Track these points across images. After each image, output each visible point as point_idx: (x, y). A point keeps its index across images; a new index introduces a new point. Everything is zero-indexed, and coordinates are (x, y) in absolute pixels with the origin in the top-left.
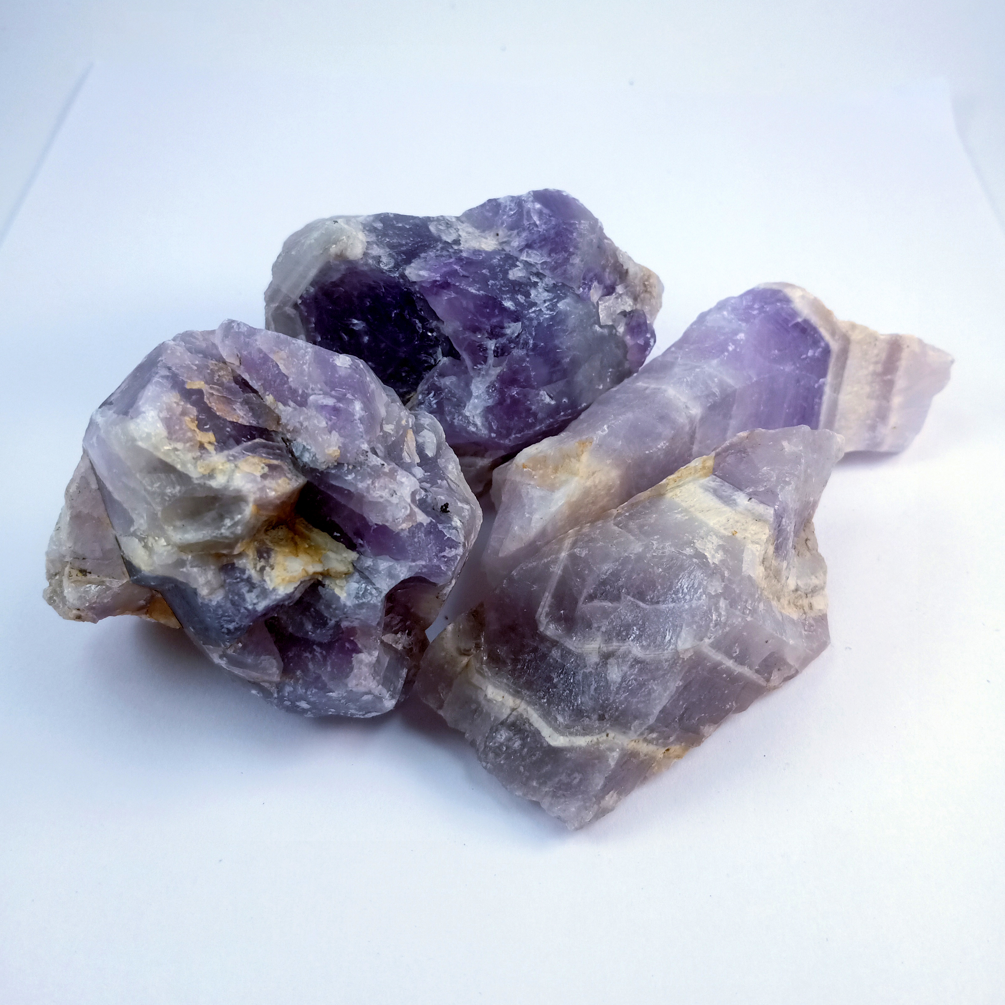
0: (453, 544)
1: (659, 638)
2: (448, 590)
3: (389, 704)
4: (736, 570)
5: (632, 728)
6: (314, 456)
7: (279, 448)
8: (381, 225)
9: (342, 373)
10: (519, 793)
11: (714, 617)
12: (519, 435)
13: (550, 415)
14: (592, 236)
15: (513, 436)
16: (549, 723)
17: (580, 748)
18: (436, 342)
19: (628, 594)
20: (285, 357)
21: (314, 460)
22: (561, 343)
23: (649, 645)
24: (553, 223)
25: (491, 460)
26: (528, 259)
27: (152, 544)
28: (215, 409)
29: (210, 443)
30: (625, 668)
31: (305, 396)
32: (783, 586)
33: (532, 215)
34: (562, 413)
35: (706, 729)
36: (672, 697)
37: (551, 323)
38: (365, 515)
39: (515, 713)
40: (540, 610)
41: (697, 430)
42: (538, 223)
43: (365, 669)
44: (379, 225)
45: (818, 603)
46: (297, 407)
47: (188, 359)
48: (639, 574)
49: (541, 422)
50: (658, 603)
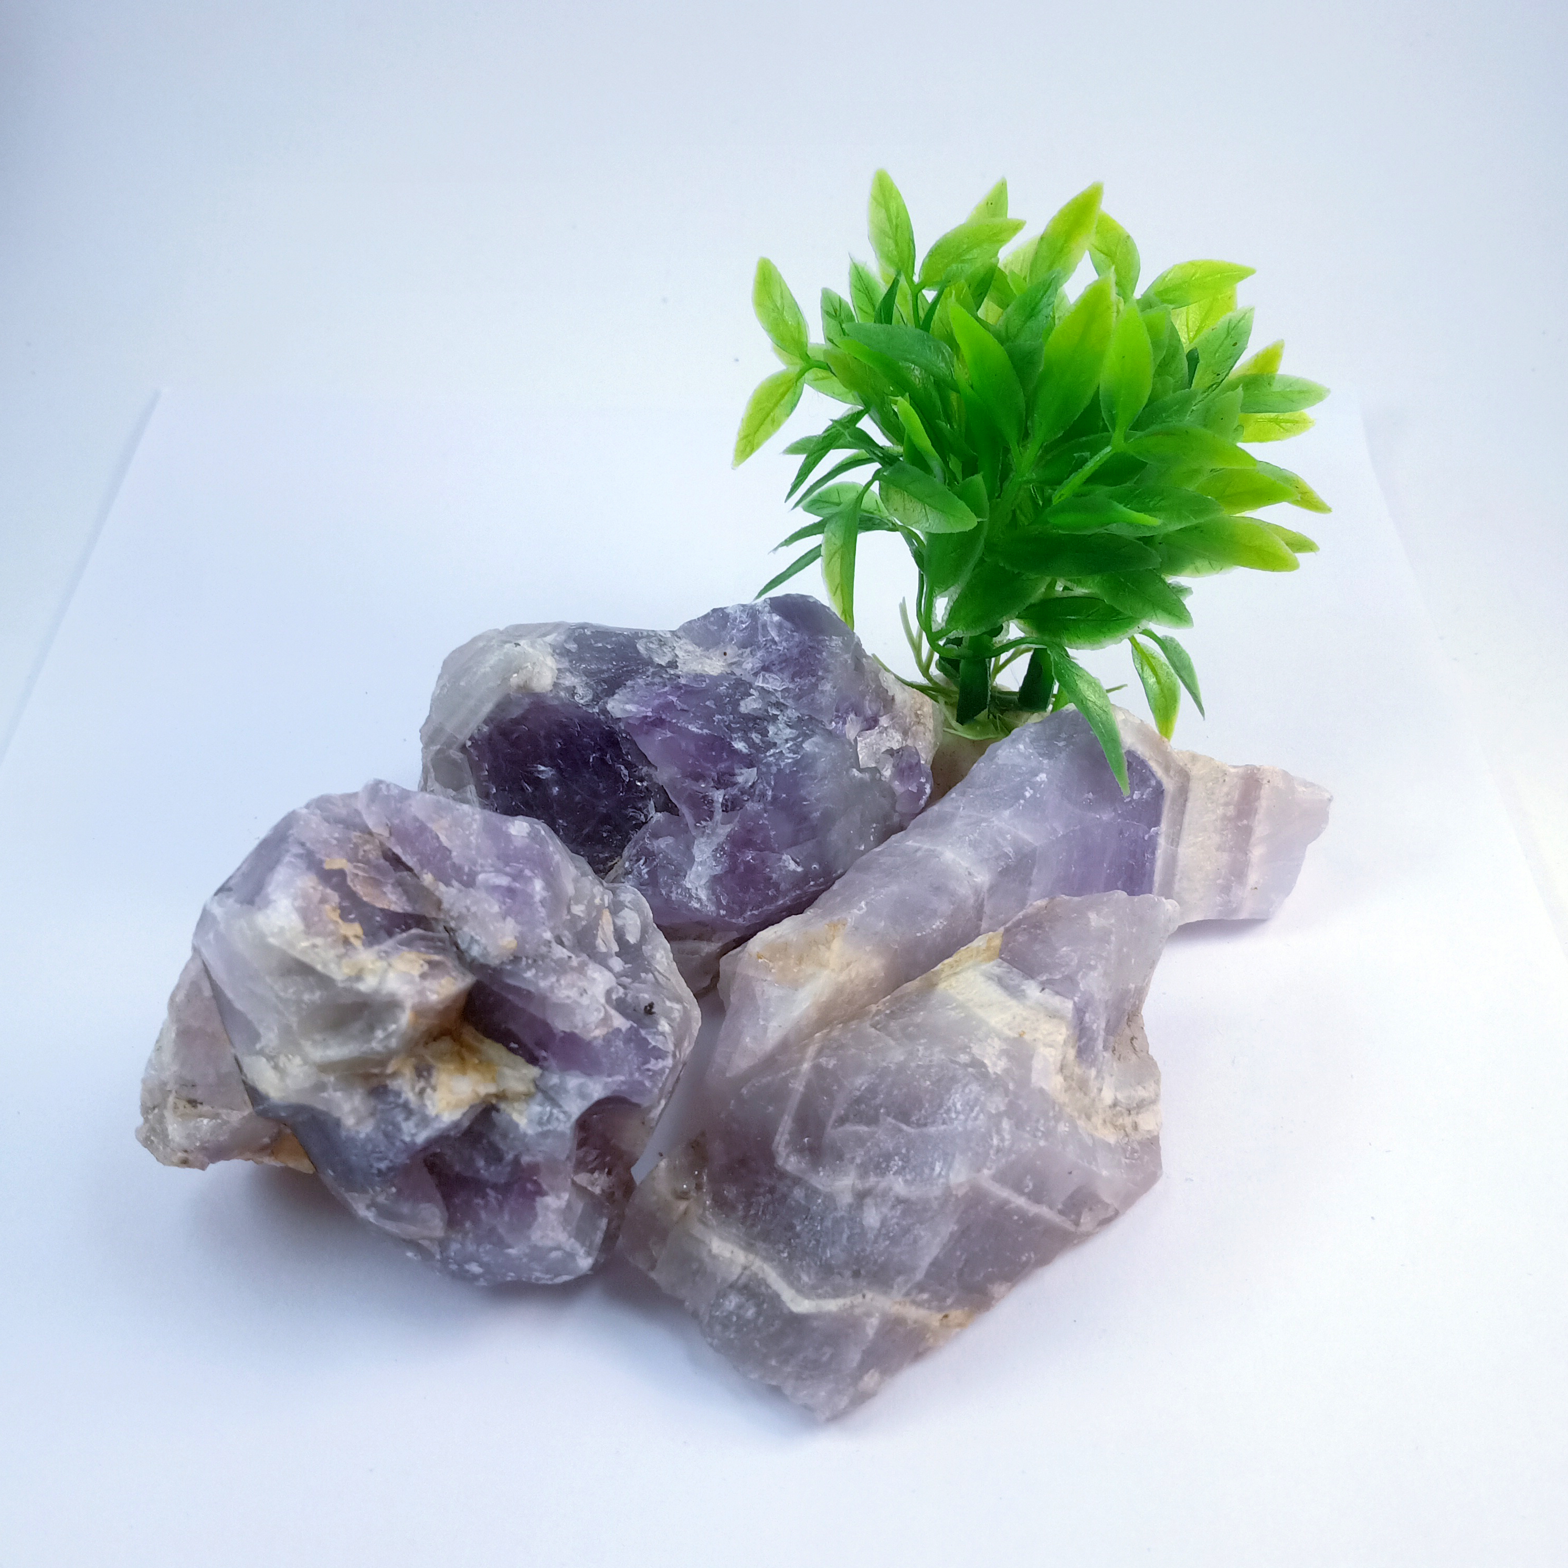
0: (659, 1054)
1: (927, 1171)
2: (656, 1113)
3: (585, 1263)
4: (1024, 1082)
5: (895, 1287)
6: (485, 948)
7: (441, 940)
8: (575, 646)
9: (518, 843)
10: (754, 1376)
11: (995, 1141)
12: (756, 912)
13: (796, 886)
14: (846, 656)
15: (749, 913)
16: (791, 1284)
17: (829, 1313)
18: (647, 794)
19: (888, 1114)
20: (447, 826)
21: (485, 954)
22: (809, 793)
23: (915, 1180)
24: (797, 639)
25: (720, 944)
26: (765, 686)
27: (284, 1064)
28: (361, 893)
29: (357, 937)
30: (885, 1210)
31: (472, 876)
32: (1094, 1100)
33: (769, 629)
34: (812, 883)
35: (997, 1289)
36: (945, 1245)
37: (795, 769)
38: (549, 1021)
39: (747, 1272)
40: (777, 1138)
41: (985, 903)
42: (777, 639)
43: (552, 1217)
44: (573, 647)
45: (1147, 1122)
46: (463, 888)
47: (327, 832)
48: (901, 1089)
49: (785, 896)
50: (925, 1125)
